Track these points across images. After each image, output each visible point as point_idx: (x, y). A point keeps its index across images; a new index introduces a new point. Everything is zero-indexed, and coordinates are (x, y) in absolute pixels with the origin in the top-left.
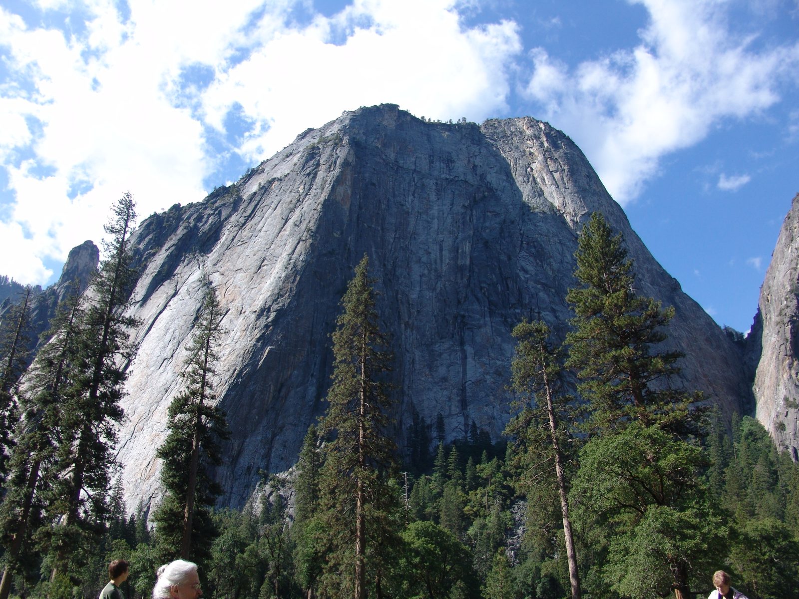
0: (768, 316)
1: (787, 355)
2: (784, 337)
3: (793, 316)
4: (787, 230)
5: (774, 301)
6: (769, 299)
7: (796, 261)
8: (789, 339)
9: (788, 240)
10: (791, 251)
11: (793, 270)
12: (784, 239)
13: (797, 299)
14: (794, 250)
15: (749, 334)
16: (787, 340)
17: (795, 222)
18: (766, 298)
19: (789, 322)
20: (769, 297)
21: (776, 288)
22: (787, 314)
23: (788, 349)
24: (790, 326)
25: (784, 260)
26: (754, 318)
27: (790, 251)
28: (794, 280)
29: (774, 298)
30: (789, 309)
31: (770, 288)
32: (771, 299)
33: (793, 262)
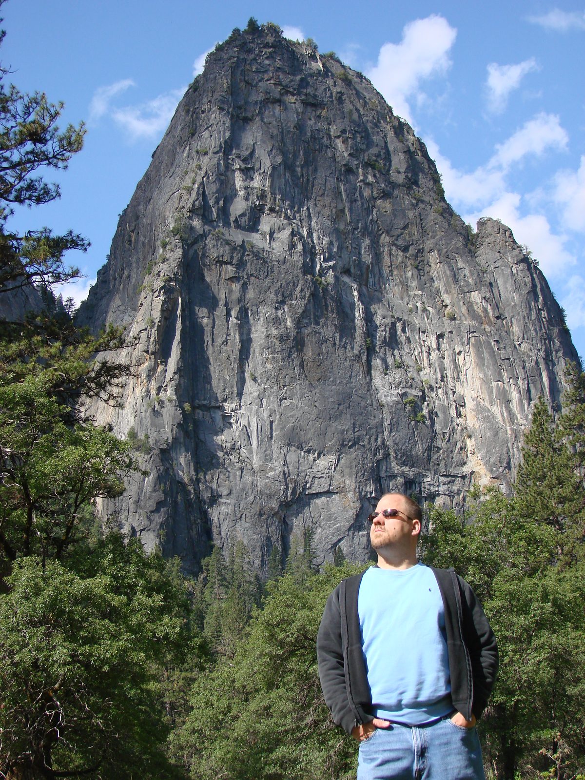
0: (126, 273)
1: (147, 352)
2: (148, 317)
3: (170, 280)
4: (188, 111)
5: (140, 245)
6: (133, 239)
7: (193, 175)
8: (157, 321)
9: (187, 132)
10: (189, 156)
11: (184, 192)
12: (179, 128)
13: (183, 248)
14: (194, 153)
15: (83, 303)
16: (153, 322)
17: (205, 100)
18: (126, 238)
19: (161, 288)
20: (133, 236)
21: (149, 221)
22: (162, 274)
23: (152, 339)
24: (162, 298)
25: (172, 170)
26: (99, 273)
27: (185, 154)
28: (184, 211)
29: (141, 238)
30: (165, 266)
31: (138, 218)
32: (137, 241)
33: (187, 177)
